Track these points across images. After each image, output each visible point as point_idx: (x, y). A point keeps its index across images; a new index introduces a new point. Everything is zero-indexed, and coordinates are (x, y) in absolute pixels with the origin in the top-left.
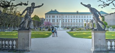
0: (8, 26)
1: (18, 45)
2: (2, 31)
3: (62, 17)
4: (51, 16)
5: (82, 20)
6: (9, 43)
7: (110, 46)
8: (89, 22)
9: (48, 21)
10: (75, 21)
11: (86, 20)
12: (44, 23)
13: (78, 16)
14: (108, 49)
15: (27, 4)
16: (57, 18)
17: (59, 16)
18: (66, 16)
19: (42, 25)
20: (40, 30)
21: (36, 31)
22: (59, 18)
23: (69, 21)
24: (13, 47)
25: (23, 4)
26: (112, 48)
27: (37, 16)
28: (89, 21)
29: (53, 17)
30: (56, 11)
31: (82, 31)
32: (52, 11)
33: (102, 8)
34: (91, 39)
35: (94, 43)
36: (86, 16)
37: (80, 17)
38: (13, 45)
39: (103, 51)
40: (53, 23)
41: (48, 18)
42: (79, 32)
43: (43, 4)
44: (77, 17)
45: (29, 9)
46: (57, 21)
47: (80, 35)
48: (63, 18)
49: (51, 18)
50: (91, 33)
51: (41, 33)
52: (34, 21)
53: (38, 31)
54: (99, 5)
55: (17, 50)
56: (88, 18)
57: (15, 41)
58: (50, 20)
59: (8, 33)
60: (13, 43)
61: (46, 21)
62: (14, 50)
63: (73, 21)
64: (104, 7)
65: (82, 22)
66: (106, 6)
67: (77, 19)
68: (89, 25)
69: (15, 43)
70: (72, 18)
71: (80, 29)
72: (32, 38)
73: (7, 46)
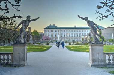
0: (7, 40)
1: (14, 60)
2: (1, 46)
3: (60, 31)
4: (50, 31)
5: (80, 34)
6: (4, 57)
7: (108, 60)
8: (86, 37)
9: (47, 35)
10: (73, 35)
11: (84, 34)
12: (43, 38)
13: (76, 30)
14: (106, 62)
15: (22, 17)
16: (56, 33)
17: (57, 31)
18: (64, 31)
19: (41, 39)
20: (39, 44)
21: (35, 45)
22: (57, 33)
23: (67, 36)
24: (8, 62)
25: (17, 16)
26: (111, 61)
27: (36, 31)
28: (87, 35)
29: (52, 31)
30: (54, 26)
31: (79, 45)
32: (50, 26)
33: (100, 20)
34: (89, 53)
35: (92, 57)
36: (84, 31)
37: (77, 32)
38: (8, 60)
39: (101, 65)
40: (52, 37)
41: (47, 33)
42: (77, 46)
43: (39, 17)
44: (75, 32)
45: (24, 22)
46: (56, 36)
47: (77, 49)
48: (61, 33)
49: (50, 33)
50: (88, 46)
51: (40, 47)
52: (33, 36)
53: (37, 45)
54: (97, 18)
55: (12, 65)
56: (85, 33)
57: (10, 55)
58: (48, 34)
59: (8, 48)
60: (8, 57)
61: (45, 35)
62: (9, 64)
63: (71, 36)
64: (102, 19)
65: (80, 36)
66: (104, 18)
67: (75, 34)
68: (86, 39)
69: (10, 57)
70: (70, 33)
71: (78, 43)
72: (28, 52)
73: (2, 61)
